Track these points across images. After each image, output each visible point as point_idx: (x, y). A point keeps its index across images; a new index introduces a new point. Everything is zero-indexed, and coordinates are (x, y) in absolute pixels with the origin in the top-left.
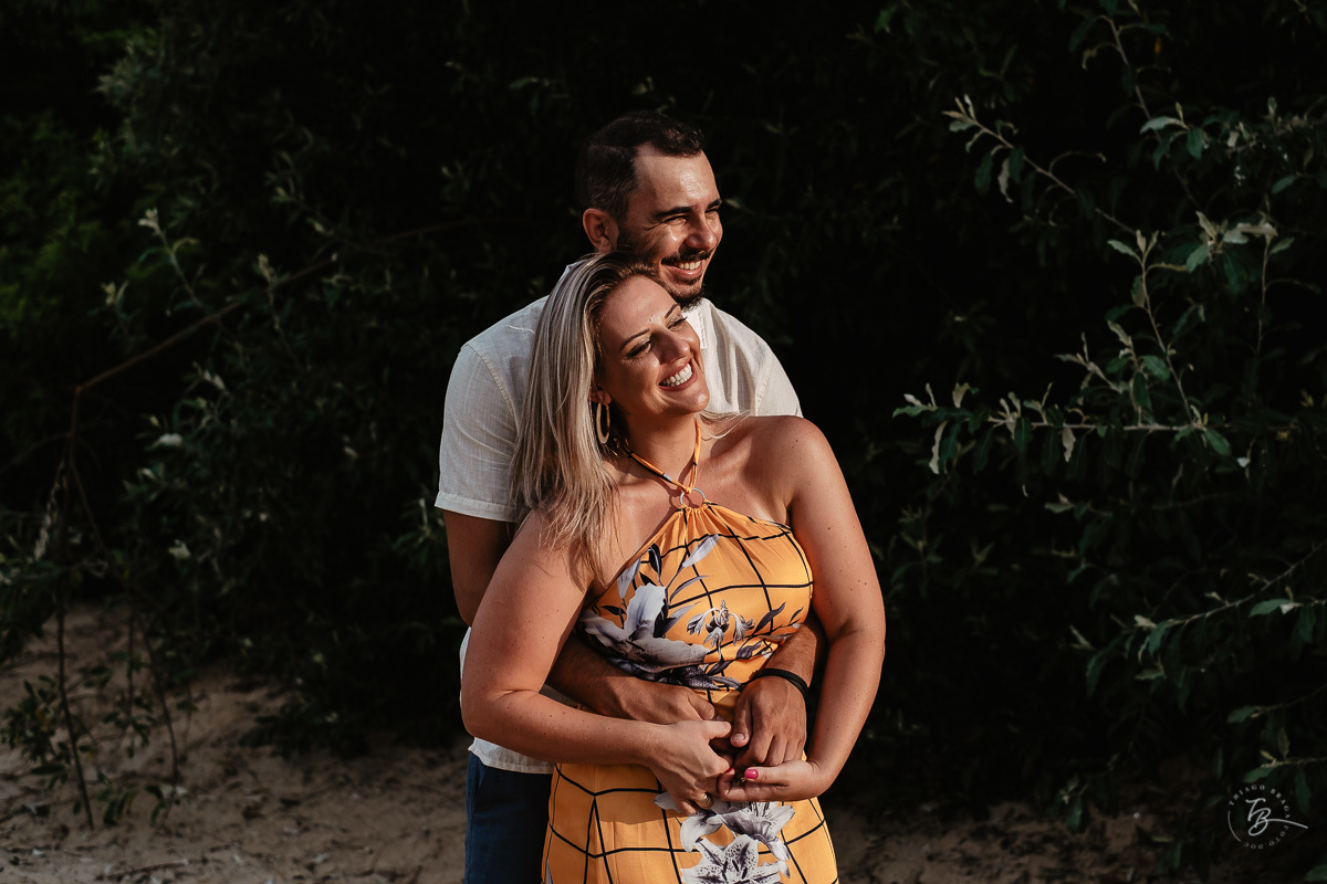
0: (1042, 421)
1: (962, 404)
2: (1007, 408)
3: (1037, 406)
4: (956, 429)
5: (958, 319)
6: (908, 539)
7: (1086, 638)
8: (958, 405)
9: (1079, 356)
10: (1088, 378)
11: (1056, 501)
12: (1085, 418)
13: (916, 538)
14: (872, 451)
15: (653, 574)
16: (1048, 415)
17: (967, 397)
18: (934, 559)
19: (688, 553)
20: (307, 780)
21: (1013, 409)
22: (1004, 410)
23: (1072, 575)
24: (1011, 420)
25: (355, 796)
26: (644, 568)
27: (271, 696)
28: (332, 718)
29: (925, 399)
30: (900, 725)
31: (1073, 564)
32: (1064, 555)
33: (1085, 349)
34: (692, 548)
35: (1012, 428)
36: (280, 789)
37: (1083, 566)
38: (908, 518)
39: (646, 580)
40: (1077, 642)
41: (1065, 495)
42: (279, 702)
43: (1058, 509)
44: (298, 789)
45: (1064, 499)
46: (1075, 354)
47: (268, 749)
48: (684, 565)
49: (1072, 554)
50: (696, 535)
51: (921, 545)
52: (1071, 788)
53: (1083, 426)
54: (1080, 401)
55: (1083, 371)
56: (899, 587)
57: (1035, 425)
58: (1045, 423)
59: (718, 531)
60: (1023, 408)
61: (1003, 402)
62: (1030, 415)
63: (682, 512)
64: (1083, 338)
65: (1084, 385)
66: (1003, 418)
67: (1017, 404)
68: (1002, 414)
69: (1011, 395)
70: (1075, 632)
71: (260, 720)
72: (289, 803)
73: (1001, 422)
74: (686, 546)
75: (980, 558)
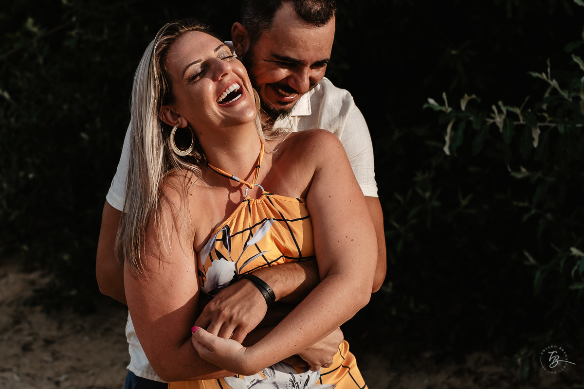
0: (519, 120)
1: (466, 108)
2: (496, 111)
3: (518, 111)
4: (462, 125)
5: (454, 52)
6: (420, 191)
7: (534, 257)
8: (463, 108)
9: (544, 75)
10: (549, 91)
11: (519, 171)
12: (549, 119)
13: (425, 190)
14: (397, 134)
15: (224, 251)
16: (523, 116)
17: (470, 104)
18: (436, 203)
19: (251, 234)
20: (60, 328)
21: (500, 112)
22: (494, 113)
23: (526, 217)
24: (499, 120)
25: (86, 339)
26: (218, 245)
27: (43, 276)
28: (73, 293)
29: (441, 102)
30: (412, 306)
31: (527, 210)
32: (521, 204)
33: (549, 70)
34: (255, 231)
35: (500, 126)
36: (44, 333)
37: (533, 212)
38: (419, 177)
39: (220, 256)
40: (528, 260)
41: (525, 167)
42: (47, 280)
43: (519, 176)
44: (54, 333)
45: (524, 170)
46: (541, 73)
47: (39, 308)
48: (248, 244)
49: (526, 204)
50: (258, 220)
51: (427, 195)
52: (523, 353)
53: (546, 124)
54: (544, 107)
55: (545, 85)
56: (413, 221)
57: (515, 123)
58: (522, 122)
59: (273, 217)
60: (508, 111)
61: (494, 107)
62: (511, 116)
63: (247, 202)
64: (548, 63)
65: (547, 95)
66: (493, 118)
67: (504, 109)
68: (493, 115)
69: (500, 103)
70: (527, 254)
71: (36, 291)
72: (48, 342)
73: (492, 121)
74: (250, 229)
75: (464, 202)
